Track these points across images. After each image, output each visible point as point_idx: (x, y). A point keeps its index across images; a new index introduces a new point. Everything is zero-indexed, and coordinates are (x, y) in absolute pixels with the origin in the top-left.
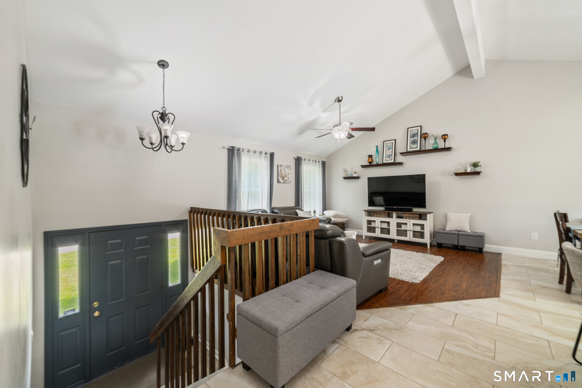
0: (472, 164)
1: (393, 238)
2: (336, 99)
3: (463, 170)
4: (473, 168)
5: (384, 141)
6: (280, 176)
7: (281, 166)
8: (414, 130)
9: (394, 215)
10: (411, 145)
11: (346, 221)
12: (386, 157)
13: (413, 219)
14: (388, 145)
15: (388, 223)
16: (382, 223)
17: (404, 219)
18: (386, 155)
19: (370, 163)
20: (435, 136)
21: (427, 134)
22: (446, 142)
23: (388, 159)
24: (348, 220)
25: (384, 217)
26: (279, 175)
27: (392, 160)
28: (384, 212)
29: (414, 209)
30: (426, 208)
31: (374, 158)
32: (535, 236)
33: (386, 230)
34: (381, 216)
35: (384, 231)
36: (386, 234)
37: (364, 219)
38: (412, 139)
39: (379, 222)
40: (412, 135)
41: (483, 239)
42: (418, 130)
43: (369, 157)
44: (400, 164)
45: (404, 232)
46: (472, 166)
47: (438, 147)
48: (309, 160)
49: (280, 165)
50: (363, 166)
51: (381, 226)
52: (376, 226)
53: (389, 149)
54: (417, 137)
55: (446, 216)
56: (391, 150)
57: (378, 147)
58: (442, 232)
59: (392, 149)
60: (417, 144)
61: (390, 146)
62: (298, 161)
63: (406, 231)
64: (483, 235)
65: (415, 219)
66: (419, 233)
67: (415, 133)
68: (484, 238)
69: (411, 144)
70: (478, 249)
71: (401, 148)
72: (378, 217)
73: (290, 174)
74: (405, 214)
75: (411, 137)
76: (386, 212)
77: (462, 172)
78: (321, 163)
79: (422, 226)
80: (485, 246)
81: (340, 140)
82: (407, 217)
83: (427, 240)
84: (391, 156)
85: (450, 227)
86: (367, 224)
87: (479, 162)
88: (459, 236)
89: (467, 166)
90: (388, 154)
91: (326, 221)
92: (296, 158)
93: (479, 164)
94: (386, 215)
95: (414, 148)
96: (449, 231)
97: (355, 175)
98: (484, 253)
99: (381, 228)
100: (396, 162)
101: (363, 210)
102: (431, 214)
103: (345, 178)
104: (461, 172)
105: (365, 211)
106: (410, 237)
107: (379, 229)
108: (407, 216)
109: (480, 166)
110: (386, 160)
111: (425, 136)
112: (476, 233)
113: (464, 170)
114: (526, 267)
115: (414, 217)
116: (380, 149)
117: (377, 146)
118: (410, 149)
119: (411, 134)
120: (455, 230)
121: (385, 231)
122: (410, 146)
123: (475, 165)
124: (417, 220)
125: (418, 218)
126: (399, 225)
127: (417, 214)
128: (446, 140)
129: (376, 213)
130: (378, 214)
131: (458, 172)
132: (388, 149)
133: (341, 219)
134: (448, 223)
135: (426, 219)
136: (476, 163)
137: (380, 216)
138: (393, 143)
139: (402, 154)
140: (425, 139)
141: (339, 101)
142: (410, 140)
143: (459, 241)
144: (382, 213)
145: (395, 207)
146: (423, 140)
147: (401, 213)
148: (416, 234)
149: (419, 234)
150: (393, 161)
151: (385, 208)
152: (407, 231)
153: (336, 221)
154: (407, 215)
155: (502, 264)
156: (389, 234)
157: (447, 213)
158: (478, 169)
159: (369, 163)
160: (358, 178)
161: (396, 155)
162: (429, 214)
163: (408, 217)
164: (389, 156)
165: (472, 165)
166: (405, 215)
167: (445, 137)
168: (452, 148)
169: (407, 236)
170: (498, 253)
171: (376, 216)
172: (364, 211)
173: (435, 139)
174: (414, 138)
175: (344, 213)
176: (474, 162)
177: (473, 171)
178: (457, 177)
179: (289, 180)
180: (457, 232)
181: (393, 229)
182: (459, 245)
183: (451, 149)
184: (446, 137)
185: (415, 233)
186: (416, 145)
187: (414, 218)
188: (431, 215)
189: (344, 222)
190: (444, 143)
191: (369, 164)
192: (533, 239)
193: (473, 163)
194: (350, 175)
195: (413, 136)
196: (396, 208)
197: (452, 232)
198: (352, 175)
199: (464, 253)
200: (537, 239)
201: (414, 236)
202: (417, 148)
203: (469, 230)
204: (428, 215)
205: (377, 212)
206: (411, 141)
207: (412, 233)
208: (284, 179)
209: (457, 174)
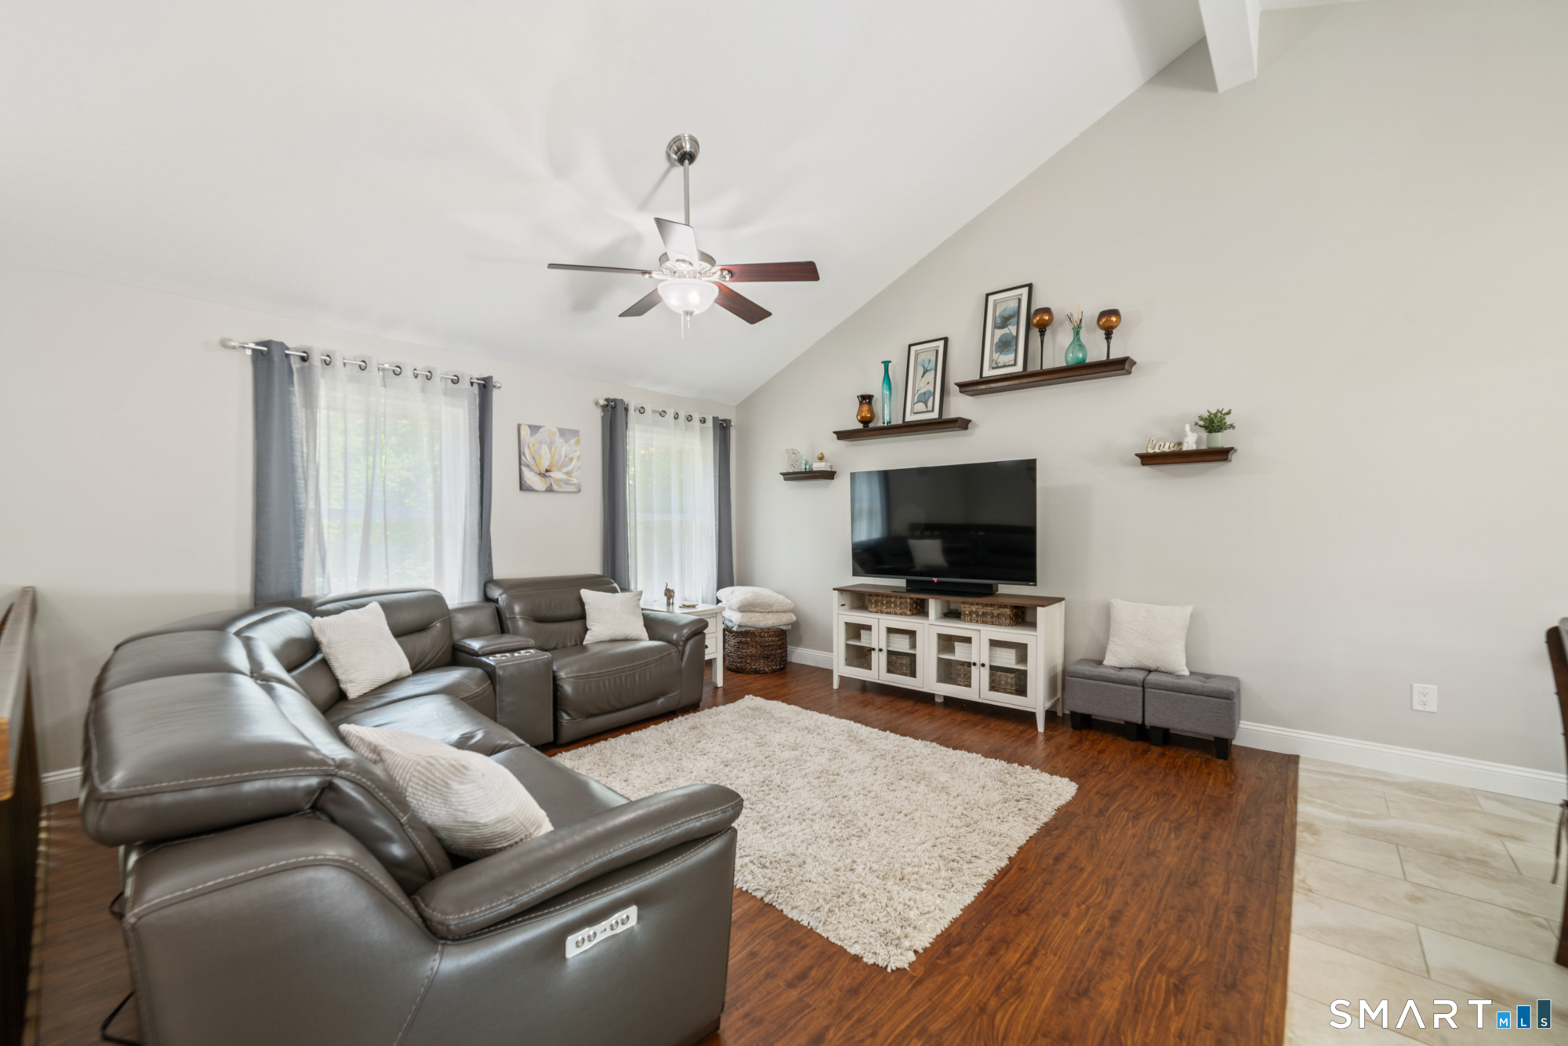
0: (1201, 418)
1: (926, 690)
2: (670, 147)
3: (1168, 444)
4: (1204, 434)
5: (910, 346)
6: (528, 466)
7: (534, 429)
8: (1006, 303)
9: (934, 606)
10: (995, 356)
11: (788, 625)
12: (916, 400)
13: (993, 623)
14: (922, 357)
15: (912, 634)
16: (892, 635)
17: (964, 621)
18: (914, 395)
19: (865, 422)
20: (1076, 318)
21: (1047, 311)
22: (1113, 341)
23: (920, 407)
24: (794, 618)
25: (901, 614)
26: (522, 462)
27: (933, 410)
28: (901, 598)
29: (999, 585)
30: (1036, 585)
31: (877, 405)
32: (1427, 697)
33: (906, 661)
34: (892, 610)
35: (900, 661)
36: (906, 675)
37: (839, 617)
38: (999, 333)
39: (884, 632)
40: (999, 321)
41: (1234, 703)
42: (1020, 300)
43: (861, 403)
44: (962, 424)
45: (962, 669)
46: (1201, 426)
47: (1084, 359)
48: (663, 413)
49: (530, 427)
50: (842, 435)
51: (888, 646)
52: (874, 645)
53: (924, 374)
54: (1015, 327)
55: (1107, 613)
56: (930, 376)
57: (890, 364)
58: (1087, 673)
59: (933, 372)
60: (1016, 351)
61: (929, 361)
62: (614, 415)
63: (969, 664)
64: (1233, 689)
65: (1000, 625)
66: (1013, 675)
67: (1011, 313)
68: (1236, 700)
69: (996, 352)
70: (1213, 739)
71: (963, 369)
72: (882, 612)
73: (574, 461)
74: (967, 606)
75: (996, 327)
76: (906, 598)
77: (1166, 449)
78: (710, 424)
79: (1021, 650)
80: (1241, 726)
81: (689, 318)
82: (974, 616)
83: (1036, 700)
84: (931, 399)
85: (1120, 655)
86: (848, 639)
87: (1229, 413)
88: (1147, 690)
89: (1183, 428)
90: (922, 391)
91: (685, 631)
92: (602, 402)
93: (1229, 420)
94: (906, 608)
95: (1005, 366)
96: (1113, 672)
97: (818, 466)
98: (1234, 754)
99: (890, 653)
100: (946, 416)
101: (834, 589)
102: (1056, 606)
103: (789, 476)
104: (1162, 449)
105: (841, 590)
106: (979, 690)
107: (883, 657)
108: (975, 613)
109: (1232, 426)
110: (915, 413)
111: (1040, 322)
112: (1208, 677)
113: (1172, 445)
114: (1396, 840)
115: (995, 614)
116: (897, 373)
117: (886, 364)
118: (993, 368)
119: (997, 315)
120: (1134, 665)
121: (904, 662)
122: (991, 360)
123: (1213, 424)
124: (1005, 626)
125: (1008, 621)
126: (947, 642)
127: (1006, 606)
128: (1114, 331)
129: (876, 598)
130: (882, 604)
131: (1151, 451)
132: (921, 371)
133: (770, 616)
134: (1111, 639)
135: (1033, 625)
136: (1215, 415)
137: (889, 610)
138: (937, 351)
139: (965, 387)
140: (1042, 333)
141: (686, 157)
142: (993, 336)
143: (1147, 708)
144: (893, 600)
145: (935, 579)
146: (1035, 333)
147: (956, 602)
148: (999, 677)
149: (1012, 678)
150: (935, 415)
151: (908, 581)
152: (971, 667)
153: (749, 624)
154: (974, 608)
155: (1299, 819)
156: (913, 674)
157: (1112, 601)
158: (1221, 440)
159: (861, 421)
160: (829, 475)
161: (949, 393)
162: (1043, 606)
163: (978, 615)
164: (924, 398)
165: (1202, 423)
166: (966, 609)
167: (1108, 321)
168: (1134, 363)
169: (969, 686)
170: (1285, 755)
171: (874, 610)
172: (836, 592)
173: (1077, 332)
174: (1005, 331)
175: (781, 597)
176: (1211, 414)
177: (1204, 447)
178: (1146, 468)
179: (575, 481)
180: (1139, 676)
181: (928, 656)
182: (1146, 723)
183: (1127, 366)
184: (1114, 319)
185: (999, 673)
186: (1012, 356)
187: (995, 620)
188: (1057, 609)
189: (782, 627)
190: (1105, 341)
191: (860, 426)
192: (1417, 706)
193: (1206, 415)
194: (804, 467)
195: (1004, 322)
196: (939, 582)
197: (1124, 674)
198: (811, 466)
199: (1163, 755)
200: (1434, 709)
201: (994, 687)
202: (1015, 364)
203: (1186, 668)
204: (1039, 609)
205: (877, 595)
206: (996, 340)
207: (985, 672)
208: (550, 477)
209: (1147, 459)
